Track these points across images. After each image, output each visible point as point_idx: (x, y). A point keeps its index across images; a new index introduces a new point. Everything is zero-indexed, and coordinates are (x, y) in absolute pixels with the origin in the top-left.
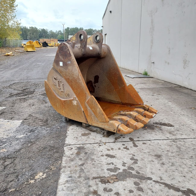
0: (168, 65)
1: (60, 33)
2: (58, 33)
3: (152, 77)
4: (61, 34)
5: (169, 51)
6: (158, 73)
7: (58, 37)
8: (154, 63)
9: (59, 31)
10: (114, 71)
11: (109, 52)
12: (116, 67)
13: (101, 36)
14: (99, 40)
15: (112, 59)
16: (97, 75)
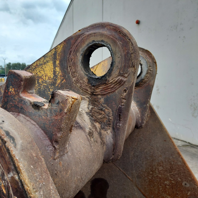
0: (158, 109)
5: (158, 90)
10: (168, 175)
11: (150, 114)
12: (179, 163)
13: (149, 62)
14: (142, 78)
15: (160, 136)
16: (102, 178)
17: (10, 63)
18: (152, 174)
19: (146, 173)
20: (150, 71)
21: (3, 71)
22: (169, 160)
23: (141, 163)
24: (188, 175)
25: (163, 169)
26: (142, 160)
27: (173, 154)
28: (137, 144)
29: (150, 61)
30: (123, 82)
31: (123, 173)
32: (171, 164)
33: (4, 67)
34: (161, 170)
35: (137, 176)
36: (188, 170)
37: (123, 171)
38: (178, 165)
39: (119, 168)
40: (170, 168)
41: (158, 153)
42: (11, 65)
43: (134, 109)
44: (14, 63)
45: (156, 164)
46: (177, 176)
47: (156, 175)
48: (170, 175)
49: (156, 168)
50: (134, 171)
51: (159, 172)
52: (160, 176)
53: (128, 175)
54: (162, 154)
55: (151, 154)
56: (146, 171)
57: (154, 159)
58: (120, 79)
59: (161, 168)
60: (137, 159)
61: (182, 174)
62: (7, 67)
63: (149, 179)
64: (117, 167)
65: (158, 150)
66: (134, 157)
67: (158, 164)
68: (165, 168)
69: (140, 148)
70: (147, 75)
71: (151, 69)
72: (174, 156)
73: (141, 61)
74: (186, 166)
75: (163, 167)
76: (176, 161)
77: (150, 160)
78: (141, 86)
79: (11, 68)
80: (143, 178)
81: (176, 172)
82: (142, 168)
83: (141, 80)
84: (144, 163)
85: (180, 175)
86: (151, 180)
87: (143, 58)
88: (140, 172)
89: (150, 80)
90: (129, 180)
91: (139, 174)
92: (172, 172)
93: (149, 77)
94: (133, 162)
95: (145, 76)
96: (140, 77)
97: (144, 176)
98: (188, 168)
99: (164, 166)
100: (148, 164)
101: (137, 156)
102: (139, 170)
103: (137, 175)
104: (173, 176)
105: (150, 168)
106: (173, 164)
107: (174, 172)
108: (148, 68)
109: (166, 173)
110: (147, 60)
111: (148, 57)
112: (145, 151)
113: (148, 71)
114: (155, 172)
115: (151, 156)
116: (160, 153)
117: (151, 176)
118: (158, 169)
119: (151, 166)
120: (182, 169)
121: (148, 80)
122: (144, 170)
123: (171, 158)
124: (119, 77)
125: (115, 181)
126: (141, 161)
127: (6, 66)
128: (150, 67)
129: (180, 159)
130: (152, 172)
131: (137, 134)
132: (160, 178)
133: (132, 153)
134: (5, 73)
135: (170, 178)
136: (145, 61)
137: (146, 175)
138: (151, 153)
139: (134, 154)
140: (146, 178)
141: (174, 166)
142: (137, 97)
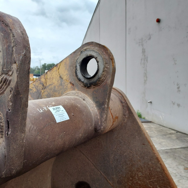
0: (179, 107)
1: (37, 68)
2: (35, 69)
3: (150, 122)
4: (39, 69)
5: (178, 88)
6: (161, 117)
7: (35, 72)
8: (151, 102)
9: (36, 67)
10: (148, 182)
11: (128, 114)
12: (158, 170)
13: (106, 59)
14: (99, 76)
15: (138, 139)
16: (85, 181)
17: (45, 64)
18: (132, 180)
19: (126, 178)
20: (106, 69)
21: (39, 71)
22: (148, 166)
23: (121, 167)
24: (167, 183)
25: (143, 175)
26: (122, 164)
27: (152, 159)
28: (117, 147)
29: (107, 57)
30: (8, 81)
31: (104, 177)
32: (150, 170)
33: (39, 68)
34: (140, 176)
35: (117, 182)
36: (167, 177)
37: (104, 175)
38: (157, 171)
39: (100, 172)
40: (150, 174)
41: (137, 157)
42: (46, 65)
43: (92, 110)
44: (49, 64)
45: (135, 169)
46: (156, 183)
47: (136, 181)
48: (150, 182)
49: (135, 174)
50: (115, 176)
51: (138, 178)
52: (139, 182)
53: (109, 180)
54: (141, 159)
55: (130, 158)
56: (126, 176)
57: (133, 164)
58: (4, 78)
59: (140, 174)
60: (117, 163)
61: (161, 182)
62: (42, 68)
63: (130, 185)
64: (99, 171)
65: (137, 154)
66: (114, 160)
67: (138, 170)
68: (144, 174)
69: (120, 152)
70: (104, 73)
71: (108, 66)
72: (153, 162)
73: (98, 57)
74: (165, 172)
75: (142, 173)
76: (155, 167)
77: (130, 164)
78: (99, 85)
79: (47, 68)
80: (123, 184)
81: (155, 179)
82: (122, 173)
83: (99, 78)
84: (124, 167)
85: (159, 183)
86: (131, 186)
87: (99, 54)
88: (120, 178)
89: (107, 78)
90: (110, 185)
91: (120, 180)
92: (151, 179)
93: (105, 75)
94: (113, 166)
95: (102, 75)
96: (97, 75)
97: (124, 182)
98: (166, 175)
99: (143, 171)
100: (128, 169)
101: (117, 160)
102: (120, 175)
103: (117, 180)
104: (152, 183)
105: (130, 173)
106: (152, 170)
107: (153, 179)
108: (104, 65)
109: (145, 180)
110: (103, 57)
111: (104, 53)
112: (125, 154)
113: (104, 68)
114: (135, 178)
115: (130, 160)
116: (139, 157)
117: (131, 182)
118: (138, 175)
119: (130, 171)
120: (161, 176)
121: (105, 79)
122: (124, 176)
123: (150, 163)
124: (3, 76)
125: (97, 186)
126: (120, 165)
127: (42, 66)
128: (106, 64)
129: (159, 165)
130: (132, 177)
131: (116, 136)
132: (140, 185)
133: (113, 156)
134: (40, 73)
135: (149, 186)
136: (101, 58)
137: (126, 180)
138: (130, 156)
139: (114, 157)
140: (126, 184)
141: (153, 172)
142: (96, 98)
